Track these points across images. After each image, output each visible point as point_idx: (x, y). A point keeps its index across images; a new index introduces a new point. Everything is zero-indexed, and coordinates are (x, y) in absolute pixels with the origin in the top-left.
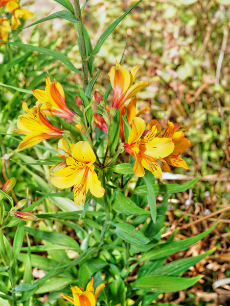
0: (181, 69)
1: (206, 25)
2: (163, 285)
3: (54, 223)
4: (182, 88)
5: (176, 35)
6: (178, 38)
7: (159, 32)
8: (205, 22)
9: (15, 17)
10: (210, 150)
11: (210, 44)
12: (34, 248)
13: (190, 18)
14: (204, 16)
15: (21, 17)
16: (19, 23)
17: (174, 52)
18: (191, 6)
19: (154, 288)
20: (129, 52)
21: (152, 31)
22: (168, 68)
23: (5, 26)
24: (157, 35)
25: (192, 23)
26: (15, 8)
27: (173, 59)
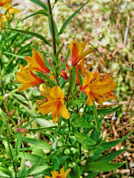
0: (103, 40)
1: (117, 14)
2: (102, 167)
3: (35, 133)
4: (104, 51)
5: (100, 20)
6: (102, 22)
7: (90, 18)
8: (116, 12)
9: (9, 13)
10: (121, 86)
11: (119, 25)
12: (26, 149)
13: (108, 10)
14: (116, 8)
15: (13, 13)
16: (11, 16)
17: (99, 30)
18: (108, 3)
19: (97, 169)
20: (72, 30)
21: (85, 18)
22: (96, 39)
23: (3, 18)
24: (88, 20)
25: (109, 13)
26: (9, 7)
27: (99, 34)
